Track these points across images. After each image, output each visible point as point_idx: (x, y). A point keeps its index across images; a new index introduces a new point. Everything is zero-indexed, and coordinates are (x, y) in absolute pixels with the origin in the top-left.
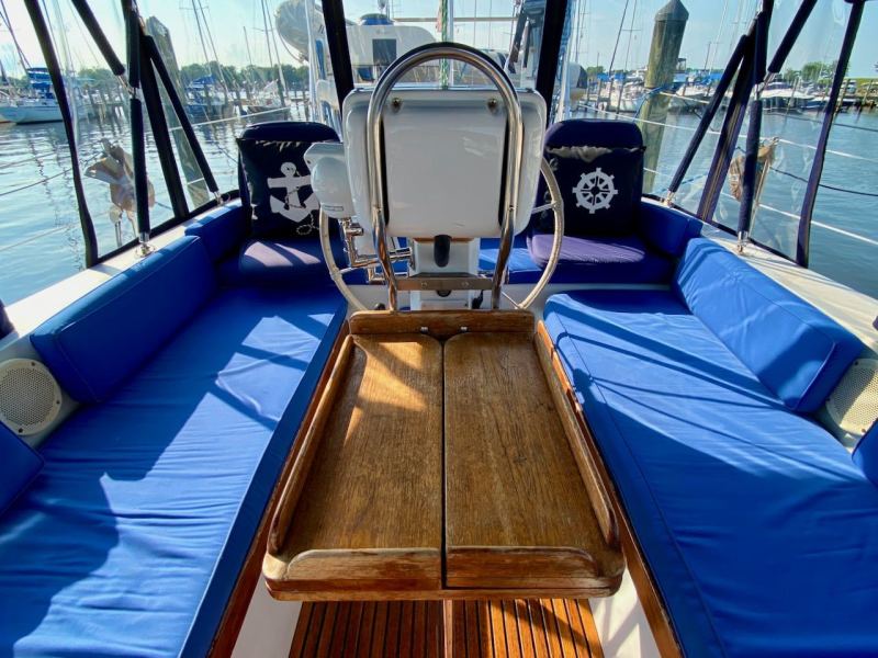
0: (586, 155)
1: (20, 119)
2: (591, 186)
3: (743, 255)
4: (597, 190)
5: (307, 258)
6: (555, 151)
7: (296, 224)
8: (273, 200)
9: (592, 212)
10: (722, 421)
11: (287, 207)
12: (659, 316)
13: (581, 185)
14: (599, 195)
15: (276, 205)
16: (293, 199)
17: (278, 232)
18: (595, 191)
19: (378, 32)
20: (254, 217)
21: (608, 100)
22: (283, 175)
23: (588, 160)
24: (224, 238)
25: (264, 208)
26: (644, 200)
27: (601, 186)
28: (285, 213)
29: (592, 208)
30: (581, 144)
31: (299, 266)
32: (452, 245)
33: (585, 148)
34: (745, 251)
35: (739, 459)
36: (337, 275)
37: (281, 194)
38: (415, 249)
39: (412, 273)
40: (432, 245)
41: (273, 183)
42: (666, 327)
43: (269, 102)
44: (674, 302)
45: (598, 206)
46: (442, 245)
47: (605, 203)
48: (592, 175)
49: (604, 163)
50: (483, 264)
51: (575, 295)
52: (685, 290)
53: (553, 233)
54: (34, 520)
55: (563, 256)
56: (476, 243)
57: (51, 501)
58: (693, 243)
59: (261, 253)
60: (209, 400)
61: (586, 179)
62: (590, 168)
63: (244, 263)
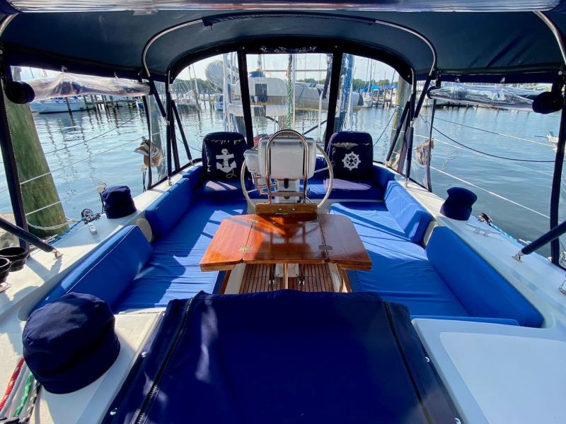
0: (348, 147)
1: (42, 110)
2: (350, 159)
3: (407, 187)
4: (352, 161)
5: (232, 187)
6: (335, 144)
7: (226, 174)
8: (218, 164)
9: (351, 169)
10: (385, 244)
11: (223, 167)
12: (374, 212)
13: (345, 158)
14: (353, 163)
15: (219, 166)
16: (226, 163)
17: (219, 177)
18: (351, 161)
19: (258, 81)
20: (209, 171)
21: (390, 101)
22: (222, 154)
23: (348, 149)
24: (197, 179)
25: (214, 167)
26: (374, 164)
27: (354, 159)
28: (222, 169)
29: (351, 168)
30: (346, 142)
31: (229, 191)
32: (289, 182)
33: (347, 144)
34: (408, 185)
35: (388, 255)
36: (246, 193)
37: (221, 161)
38: (278, 183)
39: (276, 191)
40: (283, 182)
41: (218, 157)
42: (376, 215)
43: (188, 101)
44: (382, 206)
45: (353, 167)
46: (286, 182)
47: (356, 166)
48: (350, 155)
49: (355, 150)
50: (301, 188)
51: (342, 204)
52: (386, 202)
53: (329, 178)
54: (151, 269)
55: (334, 187)
56: (298, 181)
57: (156, 264)
58: (390, 182)
59: (212, 185)
60: (202, 237)
61: (347, 156)
62: (349, 152)
63: (207, 189)
